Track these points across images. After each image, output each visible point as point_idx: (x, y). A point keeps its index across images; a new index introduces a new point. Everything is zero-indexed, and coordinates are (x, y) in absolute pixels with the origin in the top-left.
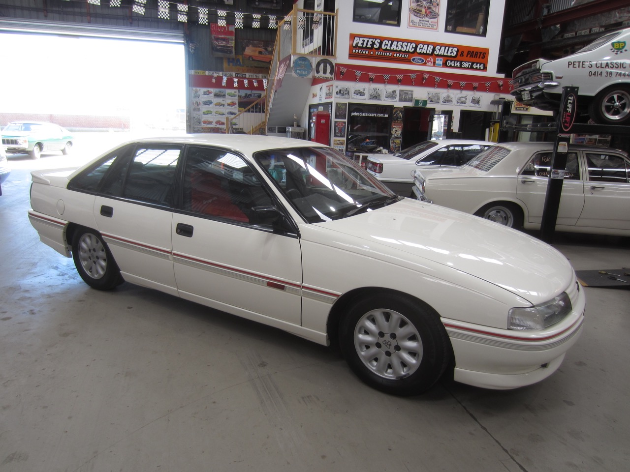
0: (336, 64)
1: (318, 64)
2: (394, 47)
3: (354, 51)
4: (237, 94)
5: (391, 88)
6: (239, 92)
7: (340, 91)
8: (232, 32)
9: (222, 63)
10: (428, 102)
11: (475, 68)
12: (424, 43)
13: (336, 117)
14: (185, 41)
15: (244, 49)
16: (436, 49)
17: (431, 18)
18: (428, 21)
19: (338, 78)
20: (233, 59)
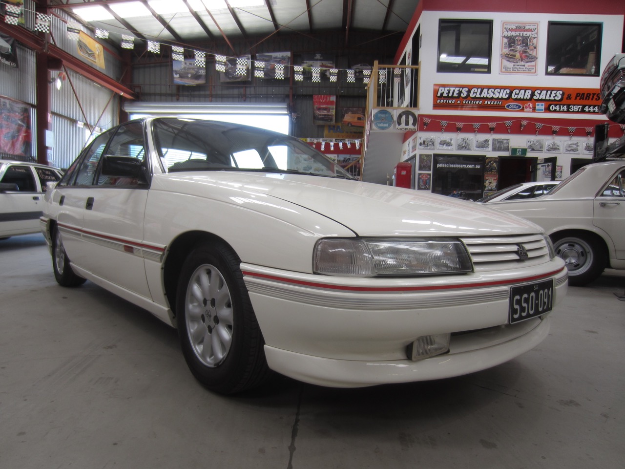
0: (419, 116)
1: (400, 116)
2: (484, 94)
3: (438, 101)
4: (336, 158)
5: (482, 137)
6: (338, 157)
7: (424, 142)
8: (333, 101)
9: (323, 131)
10: (529, 150)
11: (587, 111)
12: (520, 88)
13: (420, 169)
14: (289, 112)
15: (343, 116)
16: (536, 93)
17: (527, 62)
18: (524, 66)
19: (421, 129)
20: (334, 126)
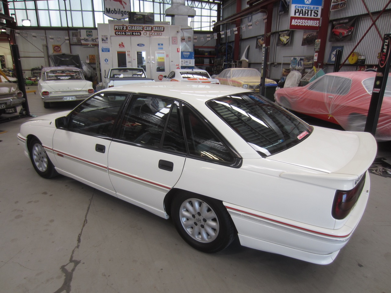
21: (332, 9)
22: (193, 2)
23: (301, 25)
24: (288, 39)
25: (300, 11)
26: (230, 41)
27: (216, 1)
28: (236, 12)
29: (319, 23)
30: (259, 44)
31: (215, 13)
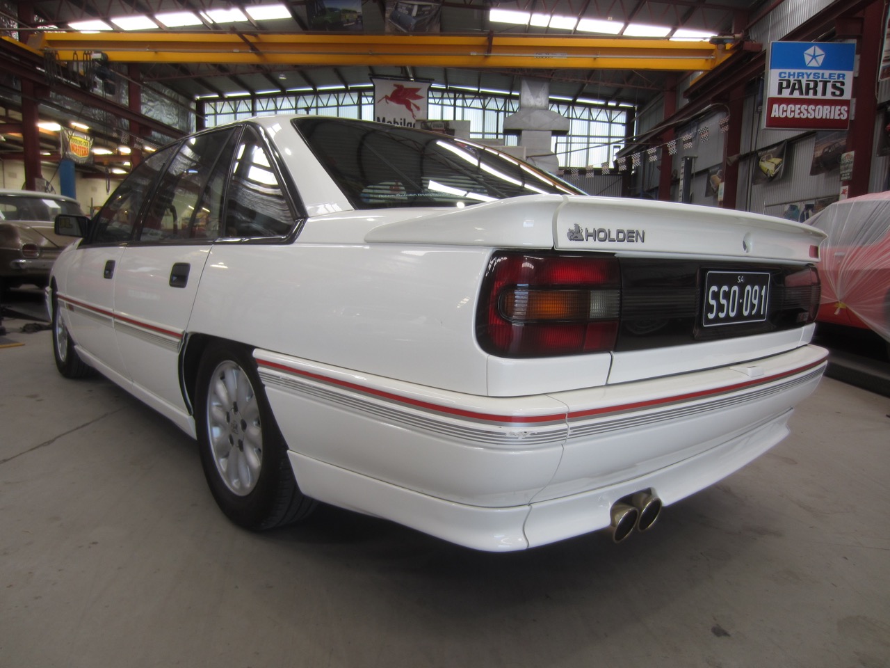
21: (882, 77)
22: (571, 107)
23: (798, 117)
24: (779, 164)
25: (794, 84)
26: (651, 188)
27: (621, 105)
28: (663, 119)
29: (848, 112)
30: (712, 186)
31: (620, 131)
